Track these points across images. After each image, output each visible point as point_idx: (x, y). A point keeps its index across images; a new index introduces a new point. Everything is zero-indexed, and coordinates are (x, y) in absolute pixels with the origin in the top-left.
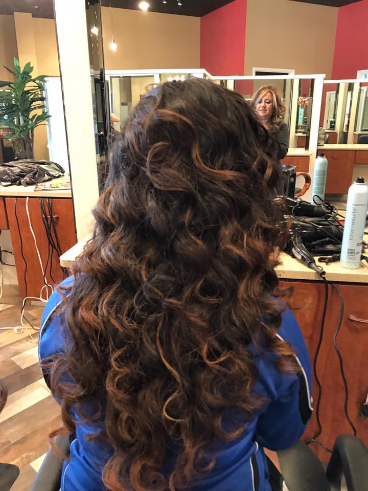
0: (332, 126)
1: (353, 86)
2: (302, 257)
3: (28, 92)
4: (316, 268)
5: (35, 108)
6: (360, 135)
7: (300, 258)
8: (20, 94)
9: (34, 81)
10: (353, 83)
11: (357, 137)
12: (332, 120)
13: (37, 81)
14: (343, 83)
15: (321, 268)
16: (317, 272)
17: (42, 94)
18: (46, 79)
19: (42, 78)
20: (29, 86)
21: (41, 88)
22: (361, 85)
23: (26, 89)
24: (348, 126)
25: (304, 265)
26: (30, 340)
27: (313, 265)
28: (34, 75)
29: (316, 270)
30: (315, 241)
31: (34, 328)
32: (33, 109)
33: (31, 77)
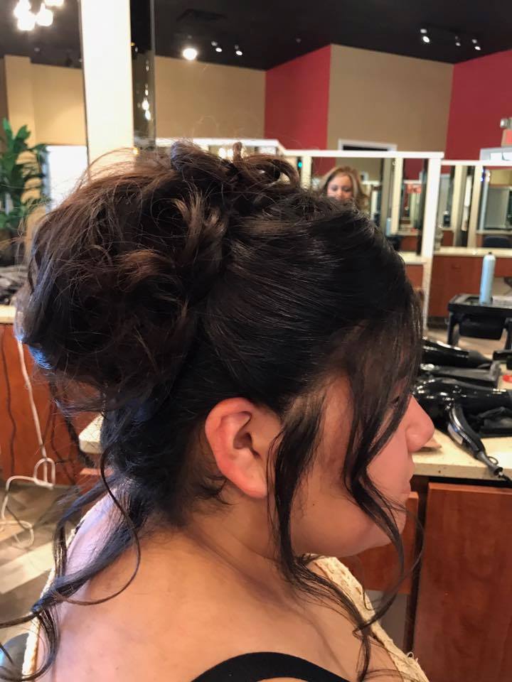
0: (447, 221)
1: (474, 170)
2: (464, 441)
3: (21, 166)
4: (486, 460)
5: (30, 189)
6: (484, 236)
7: (460, 442)
8: (10, 168)
9: (31, 150)
10: (474, 167)
11: (481, 238)
12: (446, 213)
13: (36, 151)
14: (460, 165)
15: (494, 462)
16: (490, 467)
17: (40, 170)
18: (48, 148)
19: (41, 147)
20: (24, 158)
21: (41, 160)
22: (485, 168)
23: (19, 162)
24: (468, 222)
25: (468, 453)
26: (14, 544)
27: (483, 456)
28: (31, 142)
29: (486, 463)
30: (483, 412)
31: (20, 524)
32: (27, 190)
33: (26, 145)
